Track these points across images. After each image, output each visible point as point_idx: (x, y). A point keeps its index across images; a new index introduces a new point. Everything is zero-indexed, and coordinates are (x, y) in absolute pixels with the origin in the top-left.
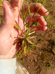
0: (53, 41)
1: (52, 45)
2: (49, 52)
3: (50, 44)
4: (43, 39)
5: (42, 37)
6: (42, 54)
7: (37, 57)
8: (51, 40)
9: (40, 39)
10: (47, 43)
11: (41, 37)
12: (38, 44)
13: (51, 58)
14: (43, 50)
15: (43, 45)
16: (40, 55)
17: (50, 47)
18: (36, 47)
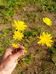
0: (51, 50)
1: (50, 53)
2: (49, 61)
3: (48, 53)
4: (41, 49)
5: (40, 47)
6: (42, 64)
7: (37, 68)
8: (48, 49)
9: (38, 50)
10: (45, 52)
11: (38, 47)
12: (36, 54)
13: (52, 68)
14: (43, 60)
15: (42, 55)
16: (40, 65)
17: (49, 56)
18: (35, 58)
